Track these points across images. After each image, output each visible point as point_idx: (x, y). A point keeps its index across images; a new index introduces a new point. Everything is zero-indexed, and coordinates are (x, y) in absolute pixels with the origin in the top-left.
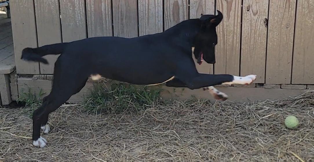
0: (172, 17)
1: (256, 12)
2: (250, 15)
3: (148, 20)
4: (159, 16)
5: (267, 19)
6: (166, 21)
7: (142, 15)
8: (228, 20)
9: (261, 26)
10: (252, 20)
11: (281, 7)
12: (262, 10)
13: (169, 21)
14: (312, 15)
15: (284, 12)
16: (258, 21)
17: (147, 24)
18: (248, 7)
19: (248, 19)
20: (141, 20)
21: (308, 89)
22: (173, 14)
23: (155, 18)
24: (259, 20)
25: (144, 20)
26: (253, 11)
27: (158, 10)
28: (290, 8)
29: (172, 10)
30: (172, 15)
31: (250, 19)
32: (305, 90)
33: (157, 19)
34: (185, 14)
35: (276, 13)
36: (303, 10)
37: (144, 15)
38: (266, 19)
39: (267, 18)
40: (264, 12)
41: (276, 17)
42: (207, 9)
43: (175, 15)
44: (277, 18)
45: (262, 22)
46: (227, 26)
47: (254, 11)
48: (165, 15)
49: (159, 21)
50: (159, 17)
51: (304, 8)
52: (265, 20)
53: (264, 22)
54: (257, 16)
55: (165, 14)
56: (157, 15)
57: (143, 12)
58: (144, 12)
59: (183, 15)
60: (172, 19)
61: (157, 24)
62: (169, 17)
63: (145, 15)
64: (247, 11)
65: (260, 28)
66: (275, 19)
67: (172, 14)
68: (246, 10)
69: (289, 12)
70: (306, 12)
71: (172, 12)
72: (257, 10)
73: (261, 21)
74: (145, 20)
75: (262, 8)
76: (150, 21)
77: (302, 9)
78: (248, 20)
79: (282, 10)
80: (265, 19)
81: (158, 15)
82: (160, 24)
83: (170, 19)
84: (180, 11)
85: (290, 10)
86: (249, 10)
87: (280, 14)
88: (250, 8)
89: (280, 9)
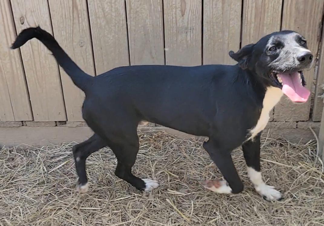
11: (67, 17)
14: (112, 28)
15: (73, 24)
18: (22, 18)
26: (29, 25)
28: (80, 19)
35: (62, 26)
36: (98, 20)
40: (46, 25)
41: (62, 32)
44: (65, 33)
51: (99, 18)
66: (62, 34)
68: (19, 23)
69: (79, 23)
70: (103, 24)
72: (35, 23)
75: (41, 19)
79: (69, 22)
85: (80, 21)
86: (23, 23)
87: (67, 27)
88: (23, 20)
89: (66, 20)
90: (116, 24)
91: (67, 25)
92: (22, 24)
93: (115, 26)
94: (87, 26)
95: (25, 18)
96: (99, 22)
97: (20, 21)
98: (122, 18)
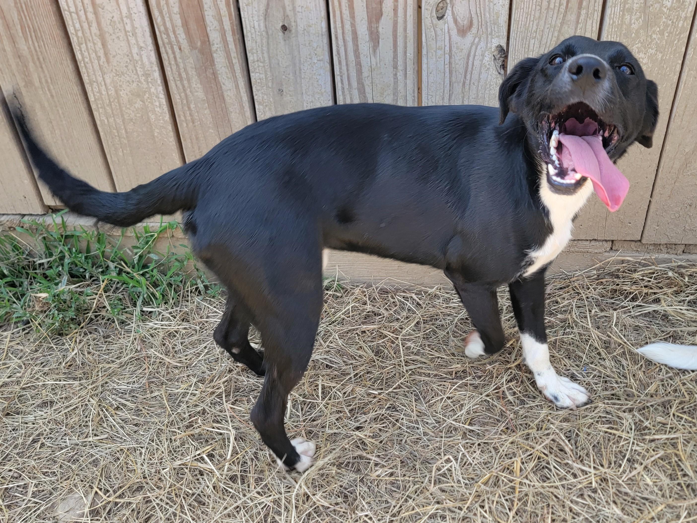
0: (182, 36)
1: (465, 23)
2: (447, 35)
3: (104, 45)
4: (139, 32)
5: (505, 48)
6: (165, 48)
7: (78, 26)
8: (374, 51)
9: (483, 71)
10: (454, 50)
11: (552, 6)
12: (487, 15)
13: (176, 48)
14: (654, 36)
15: (562, 24)
16: (475, 55)
17: (103, 59)
18: (441, 5)
19: (440, 49)
20: (80, 44)
21: (617, 250)
22: (185, 24)
23: (126, 35)
24: (479, 52)
25: (90, 45)
26: (455, 21)
27: (128, 8)
28: (583, 12)
29: (176, 9)
30: (181, 29)
31: (447, 49)
32: (607, 254)
33: (133, 41)
34: (227, 25)
35: (534, 28)
36: (627, 17)
37: (85, 25)
38: (501, 46)
39: (503, 44)
40: (495, 23)
41: (532, 41)
42: (298, 9)
43: (193, 26)
44: (537, 45)
45: (488, 58)
46: (371, 70)
47: (459, 20)
48: (159, 28)
49: (141, 48)
50: (139, 34)
51: (630, 11)
52: (496, 53)
53: (495, 59)
54: (469, 38)
55: (157, 24)
56: (128, 28)
57: (77, 13)
58: (82, 13)
59: (218, 28)
60: (185, 44)
61: (136, 57)
62: (172, 35)
63: (90, 26)
64: (435, 21)
65: (480, 78)
66: (531, 48)
67: (183, 26)
68: (432, 17)
69: (578, 22)
70: (635, 26)
71: (178, 16)
72: (471, 18)
73: (483, 55)
74: (94, 44)
75: (487, 9)
76: (110, 46)
77: (624, 15)
78: (440, 52)
79: (554, 18)
80: (497, 47)
81: (134, 28)
82: (148, 57)
83: (178, 42)
84: (206, 13)
85: (582, 17)
86: (444, 15)
87: (546, 30)
88: (445, 8)
89: (547, 13)
90: (668, 26)
91: (547, 26)
92: (440, 18)
93: (662, 33)
94: (594, 29)
95: (449, 5)
96: (627, 21)
97: (437, 11)
98: (686, 14)
